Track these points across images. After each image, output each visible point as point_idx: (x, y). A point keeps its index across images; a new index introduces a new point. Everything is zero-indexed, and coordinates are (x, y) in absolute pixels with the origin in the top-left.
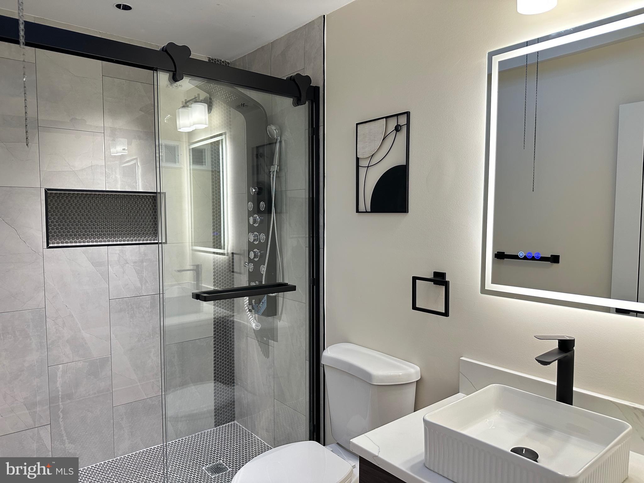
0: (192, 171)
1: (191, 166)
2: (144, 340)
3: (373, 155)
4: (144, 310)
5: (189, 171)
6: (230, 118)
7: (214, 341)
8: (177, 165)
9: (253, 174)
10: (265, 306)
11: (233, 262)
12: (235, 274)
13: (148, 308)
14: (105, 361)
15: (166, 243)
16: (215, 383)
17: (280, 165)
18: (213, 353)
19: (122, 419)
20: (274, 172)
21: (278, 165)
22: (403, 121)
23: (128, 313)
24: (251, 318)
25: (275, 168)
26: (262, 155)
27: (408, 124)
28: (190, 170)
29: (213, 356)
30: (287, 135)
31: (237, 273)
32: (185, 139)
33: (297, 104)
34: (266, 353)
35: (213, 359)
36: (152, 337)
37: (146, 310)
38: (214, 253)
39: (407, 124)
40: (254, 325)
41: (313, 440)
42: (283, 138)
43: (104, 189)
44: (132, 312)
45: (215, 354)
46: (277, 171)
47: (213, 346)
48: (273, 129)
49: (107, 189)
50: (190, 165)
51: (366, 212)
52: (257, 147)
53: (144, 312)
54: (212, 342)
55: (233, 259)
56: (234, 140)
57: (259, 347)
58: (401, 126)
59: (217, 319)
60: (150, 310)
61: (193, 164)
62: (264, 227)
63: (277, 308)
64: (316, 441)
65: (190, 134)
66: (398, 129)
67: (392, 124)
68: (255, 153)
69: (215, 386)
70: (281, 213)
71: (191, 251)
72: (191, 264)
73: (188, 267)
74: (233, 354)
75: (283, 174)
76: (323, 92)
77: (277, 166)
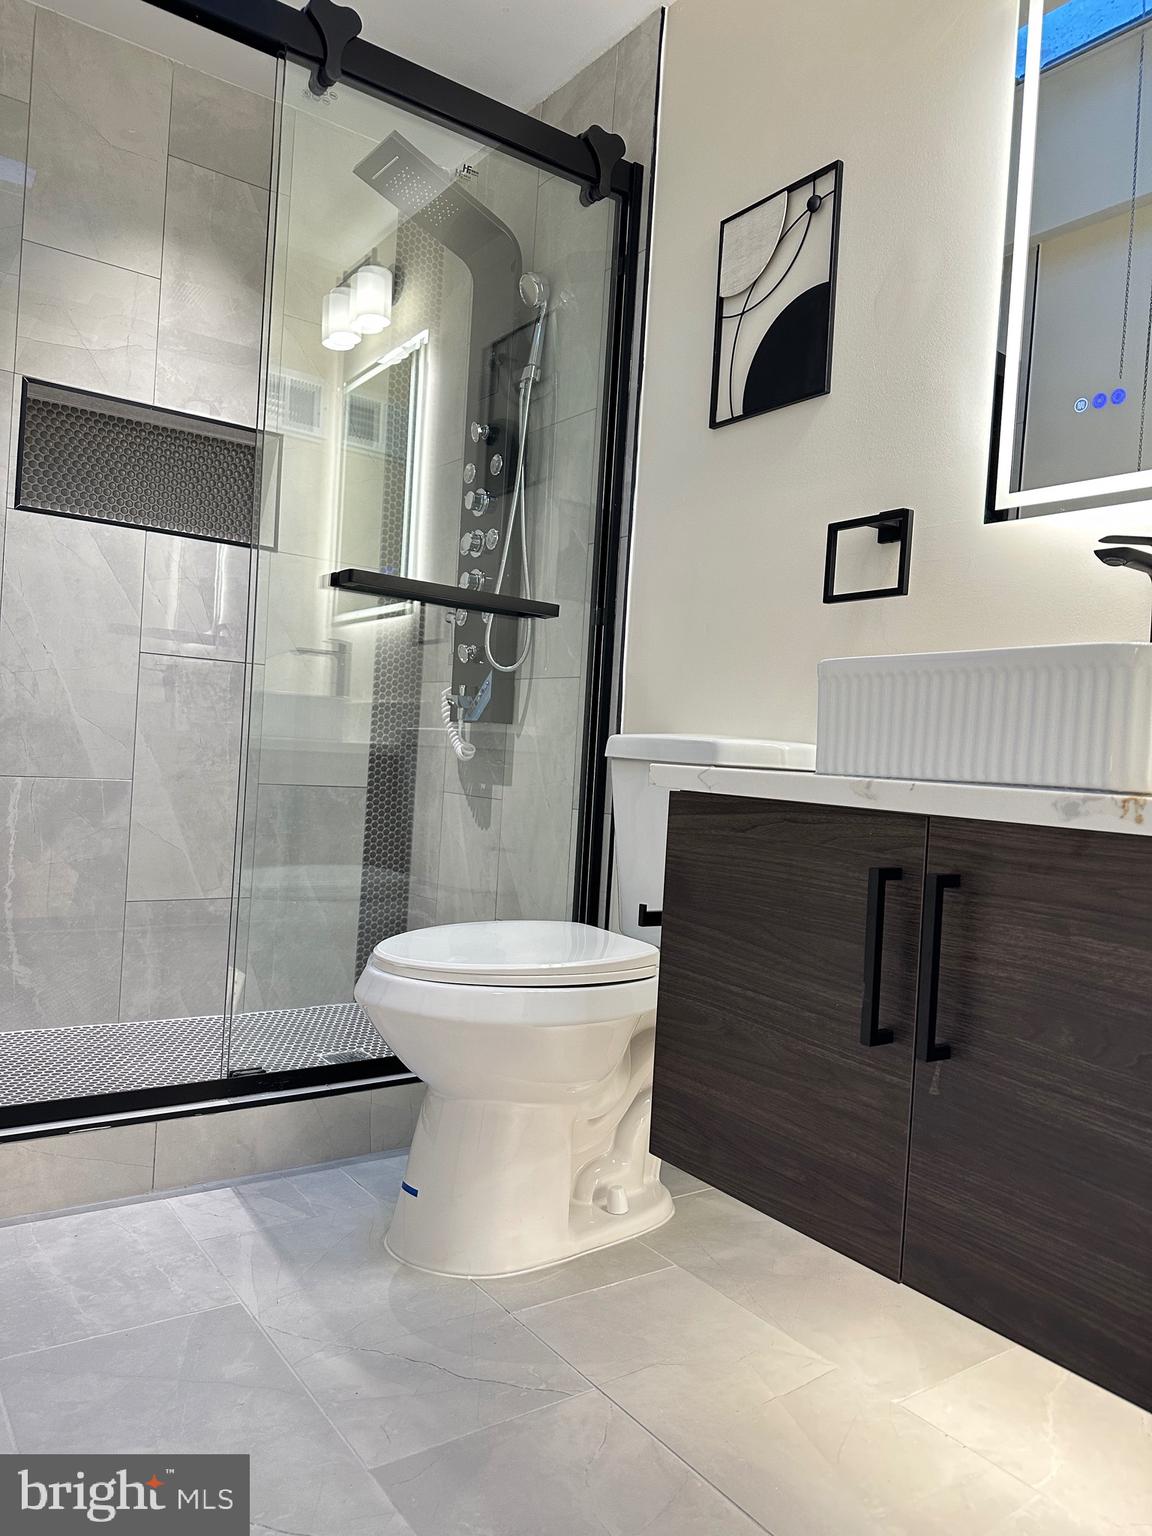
0: (345, 453)
1: (345, 442)
2: (210, 762)
3: (755, 282)
4: (216, 693)
5: (339, 451)
6: (440, 294)
7: (369, 799)
8: (316, 432)
9: (482, 398)
10: (488, 696)
11: (422, 626)
12: (425, 647)
13: (225, 690)
14: (117, 792)
15: (274, 549)
16: (365, 866)
17: (542, 366)
18: (364, 825)
19: (144, 933)
20: (528, 379)
21: (539, 365)
22: (825, 186)
23: (179, 692)
24: (454, 736)
25: (531, 372)
26: (503, 359)
27: (837, 192)
28: (342, 450)
29: (363, 833)
30: (564, 299)
31: (429, 642)
32: (336, 367)
33: (591, 197)
34: (484, 820)
35: (363, 840)
36: (228, 757)
37: (221, 694)
38: (380, 617)
39: (835, 191)
40: (459, 750)
41: (582, 921)
42: (553, 307)
43: (151, 403)
44: (188, 691)
45: (367, 829)
46: (534, 380)
47: (365, 810)
48: (532, 287)
49: (157, 404)
50: (343, 439)
51: (734, 420)
52: (495, 345)
53: (215, 698)
54: (363, 802)
55: (422, 619)
56: (444, 347)
57: (469, 809)
58: (821, 199)
59: (379, 750)
60: (229, 696)
61: (349, 434)
62: (496, 517)
63: (515, 705)
64: (588, 924)
65: (349, 358)
66: (813, 206)
67: (803, 196)
68: (489, 358)
69: (364, 874)
70: (537, 483)
71: (330, 629)
72: (330, 637)
73: (324, 647)
74: (410, 840)
75: (548, 388)
76: (649, 175)
77: (537, 368)
